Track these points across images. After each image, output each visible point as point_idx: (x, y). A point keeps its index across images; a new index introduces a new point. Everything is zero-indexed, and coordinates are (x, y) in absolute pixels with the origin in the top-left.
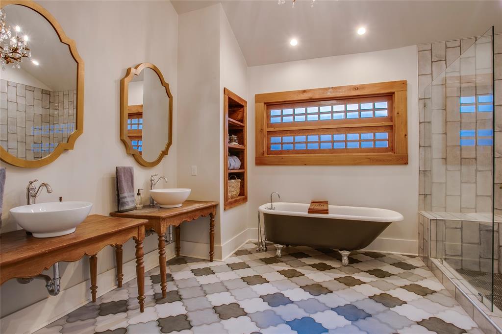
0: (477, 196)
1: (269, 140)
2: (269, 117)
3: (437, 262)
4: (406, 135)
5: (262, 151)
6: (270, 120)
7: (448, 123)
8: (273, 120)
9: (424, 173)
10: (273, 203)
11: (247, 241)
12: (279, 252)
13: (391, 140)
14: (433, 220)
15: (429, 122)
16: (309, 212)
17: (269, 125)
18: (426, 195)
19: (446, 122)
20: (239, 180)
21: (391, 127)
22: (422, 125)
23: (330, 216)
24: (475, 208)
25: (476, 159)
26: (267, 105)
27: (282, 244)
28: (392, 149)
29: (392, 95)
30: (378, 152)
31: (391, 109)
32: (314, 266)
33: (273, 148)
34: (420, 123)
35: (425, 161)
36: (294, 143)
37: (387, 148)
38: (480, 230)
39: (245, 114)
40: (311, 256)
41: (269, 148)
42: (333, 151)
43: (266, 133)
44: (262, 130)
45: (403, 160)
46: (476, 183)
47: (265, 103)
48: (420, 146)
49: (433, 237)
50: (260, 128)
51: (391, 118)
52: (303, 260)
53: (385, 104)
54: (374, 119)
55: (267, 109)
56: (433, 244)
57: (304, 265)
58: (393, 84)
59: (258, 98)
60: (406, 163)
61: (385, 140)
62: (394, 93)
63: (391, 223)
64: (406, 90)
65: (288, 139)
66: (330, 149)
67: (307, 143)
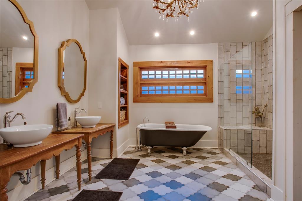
0: (243, 117)
1: (141, 88)
2: (141, 75)
3: (227, 150)
4: (212, 88)
5: (137, 95)
6: (142, 77)
7: (231, 83)
8: (143, 77)
9: (220, 107)
10: (145, 124)
11: (128, 147)
12: (149, 151)
13: (205, 90)
14: (225, 129)
15: (223, 82)
16: (166, 128)
17: (141, 80)
18: (221, 118)
19: (230, 82)
20: (125, 111)
21: (205, 84)
22: (220, 83)
23: (177, 129)
24: (242, 123)
25: (242, 100)
26: (140, 68)
27: (151, 146)
28: (205, 94)
29: (206, 67)
30: (199, 96)
31: (205, 74)
32: (169, 157)
33: (144, 93)
34: (219, 82)
35: (221, 101)
36: (155, 90)
37: (203, 94)
38: (245, 134)
39: (128, 73)
40: (166, 152)
41: (141, 93)
42: (176, 95)
43: (139, 84)
44: (137, 83)
45: (211, 100)
46: (242, 111)
47: (139, 67)
48: (219, 93)
49: (225, 138)
50: (136, 81)
51: (205, 79)
52: (163, 154)
53: (202, 71)
54: (197, 79)
55: (140, 70)
56: (225, 141)
57: (164, 156)
58: (206, 61)
59: (135, 64)
60: (212, 102)
61: (202, 90)
62: (207, 66)
63: (206, 132)
64: (212, 65)
65: (152, 88)
66: (174, 94)
67: (162, 90)
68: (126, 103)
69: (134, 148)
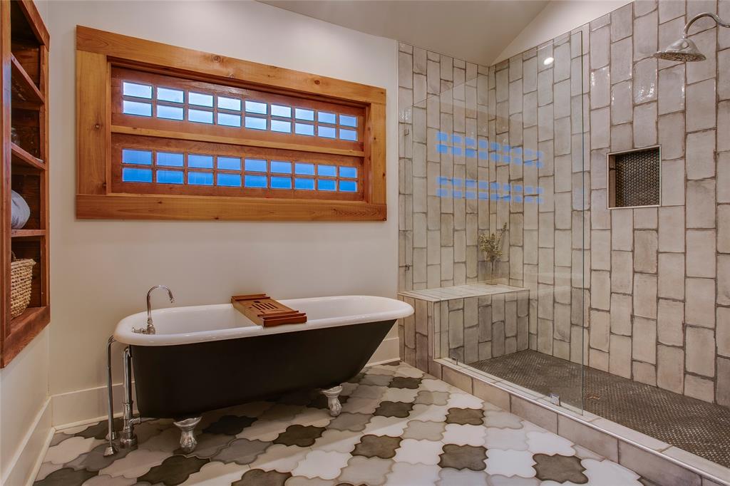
0: (454, 263)
1: (116, 155)
2: (117, 97)
3: (447, 362)
4: (384, 175)
6: (121, 105)
7: (429, 164)
8: (128, 107)
9: (404, 233)
10: (154, 313)
11: (49, 438)
12: (188, 439)
13: (363, 181)
15: (410, 159)
16: (266, 325)
17: (119, 118)
18: (407, 267)
19: (427, 162)
20: (31, 262)
21: (361, 160)
22: (402, 161)
24: (453, 279)
25: (453, 215)
26: (112, 66)
28: (363, 196)
29: (364, 108)
30: (344, 199)
31: (363, 129)
33: (127, 175)
34: (400, 158)
35: (406, 215)
36: (185, 170)
37: (356, 194)
39: (44, 68)
41: (116, 176)
42: (268, 193)
43: (109, 136)
44: (98, 127)
45: (379, 214)
46: (453, 246)
47: (109, 59)
48: (400, 193)
50: (90, 118)
51: (361, 146)
53: (350, 120)
54: (336, 143)
55: (113, 75)
56: (437, 337)
58: (368, 89)
59: (87, 39)
60: (385, 219)
61: (353, 180)
62: (369, 105)
64: (385, 105)
65: (167, 158)
66: (264, 190)
67: (215, 171)
68: (37, 218)
69: (85, 434)
